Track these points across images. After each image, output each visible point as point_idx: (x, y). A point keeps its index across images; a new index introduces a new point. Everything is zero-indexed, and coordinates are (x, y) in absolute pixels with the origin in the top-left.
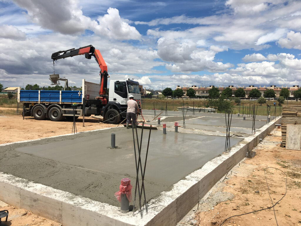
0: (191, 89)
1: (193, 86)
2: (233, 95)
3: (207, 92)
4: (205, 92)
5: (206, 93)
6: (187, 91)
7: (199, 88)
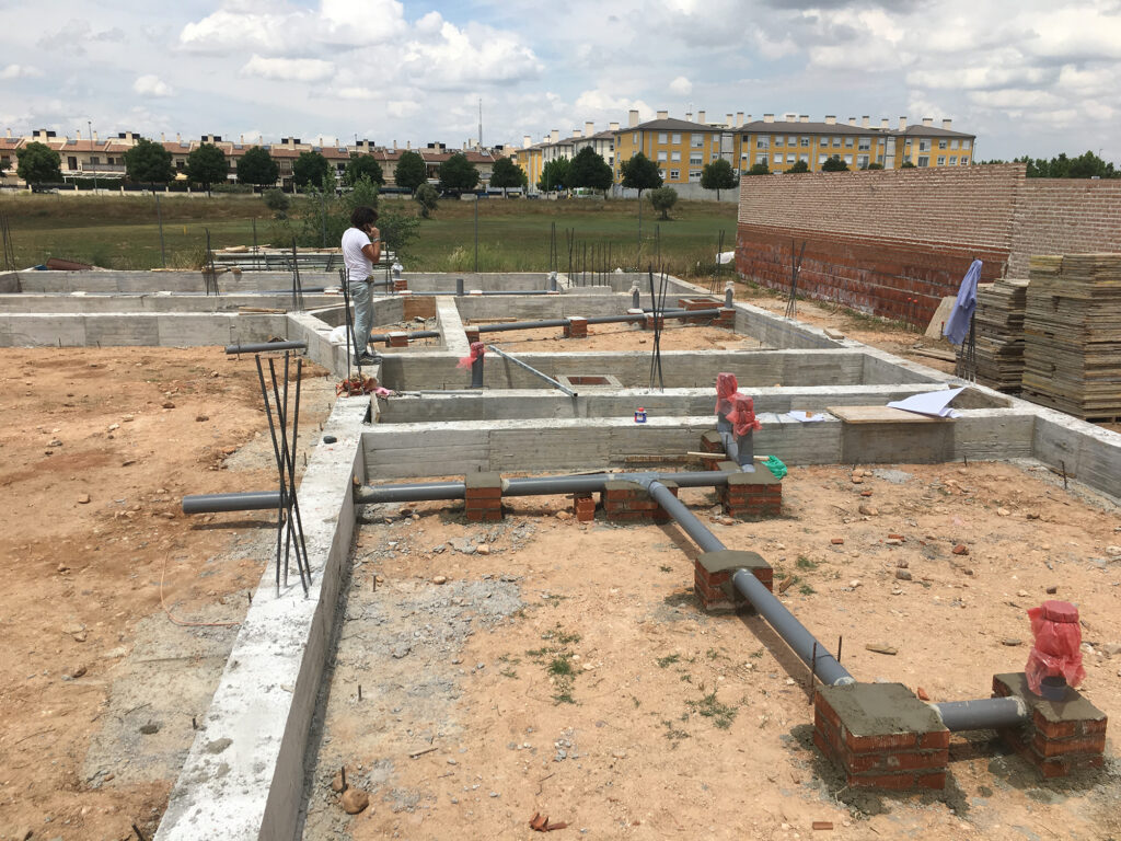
0: (36, 147)
1: (36, 134)
2: (230, 177)
3: (111, 161)
4: (103, 160)
5: (110, 167)
6: (21, 154)
7: (69, 144)
